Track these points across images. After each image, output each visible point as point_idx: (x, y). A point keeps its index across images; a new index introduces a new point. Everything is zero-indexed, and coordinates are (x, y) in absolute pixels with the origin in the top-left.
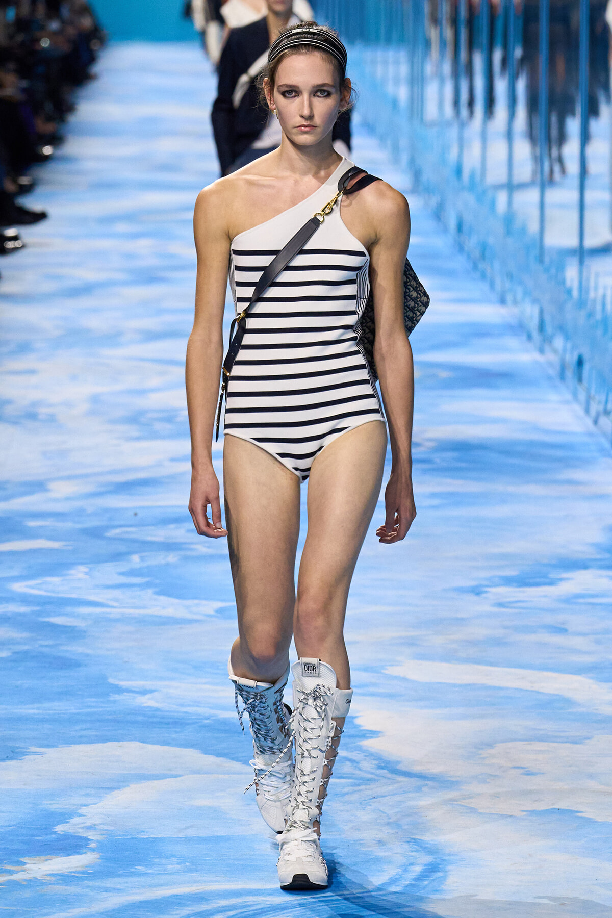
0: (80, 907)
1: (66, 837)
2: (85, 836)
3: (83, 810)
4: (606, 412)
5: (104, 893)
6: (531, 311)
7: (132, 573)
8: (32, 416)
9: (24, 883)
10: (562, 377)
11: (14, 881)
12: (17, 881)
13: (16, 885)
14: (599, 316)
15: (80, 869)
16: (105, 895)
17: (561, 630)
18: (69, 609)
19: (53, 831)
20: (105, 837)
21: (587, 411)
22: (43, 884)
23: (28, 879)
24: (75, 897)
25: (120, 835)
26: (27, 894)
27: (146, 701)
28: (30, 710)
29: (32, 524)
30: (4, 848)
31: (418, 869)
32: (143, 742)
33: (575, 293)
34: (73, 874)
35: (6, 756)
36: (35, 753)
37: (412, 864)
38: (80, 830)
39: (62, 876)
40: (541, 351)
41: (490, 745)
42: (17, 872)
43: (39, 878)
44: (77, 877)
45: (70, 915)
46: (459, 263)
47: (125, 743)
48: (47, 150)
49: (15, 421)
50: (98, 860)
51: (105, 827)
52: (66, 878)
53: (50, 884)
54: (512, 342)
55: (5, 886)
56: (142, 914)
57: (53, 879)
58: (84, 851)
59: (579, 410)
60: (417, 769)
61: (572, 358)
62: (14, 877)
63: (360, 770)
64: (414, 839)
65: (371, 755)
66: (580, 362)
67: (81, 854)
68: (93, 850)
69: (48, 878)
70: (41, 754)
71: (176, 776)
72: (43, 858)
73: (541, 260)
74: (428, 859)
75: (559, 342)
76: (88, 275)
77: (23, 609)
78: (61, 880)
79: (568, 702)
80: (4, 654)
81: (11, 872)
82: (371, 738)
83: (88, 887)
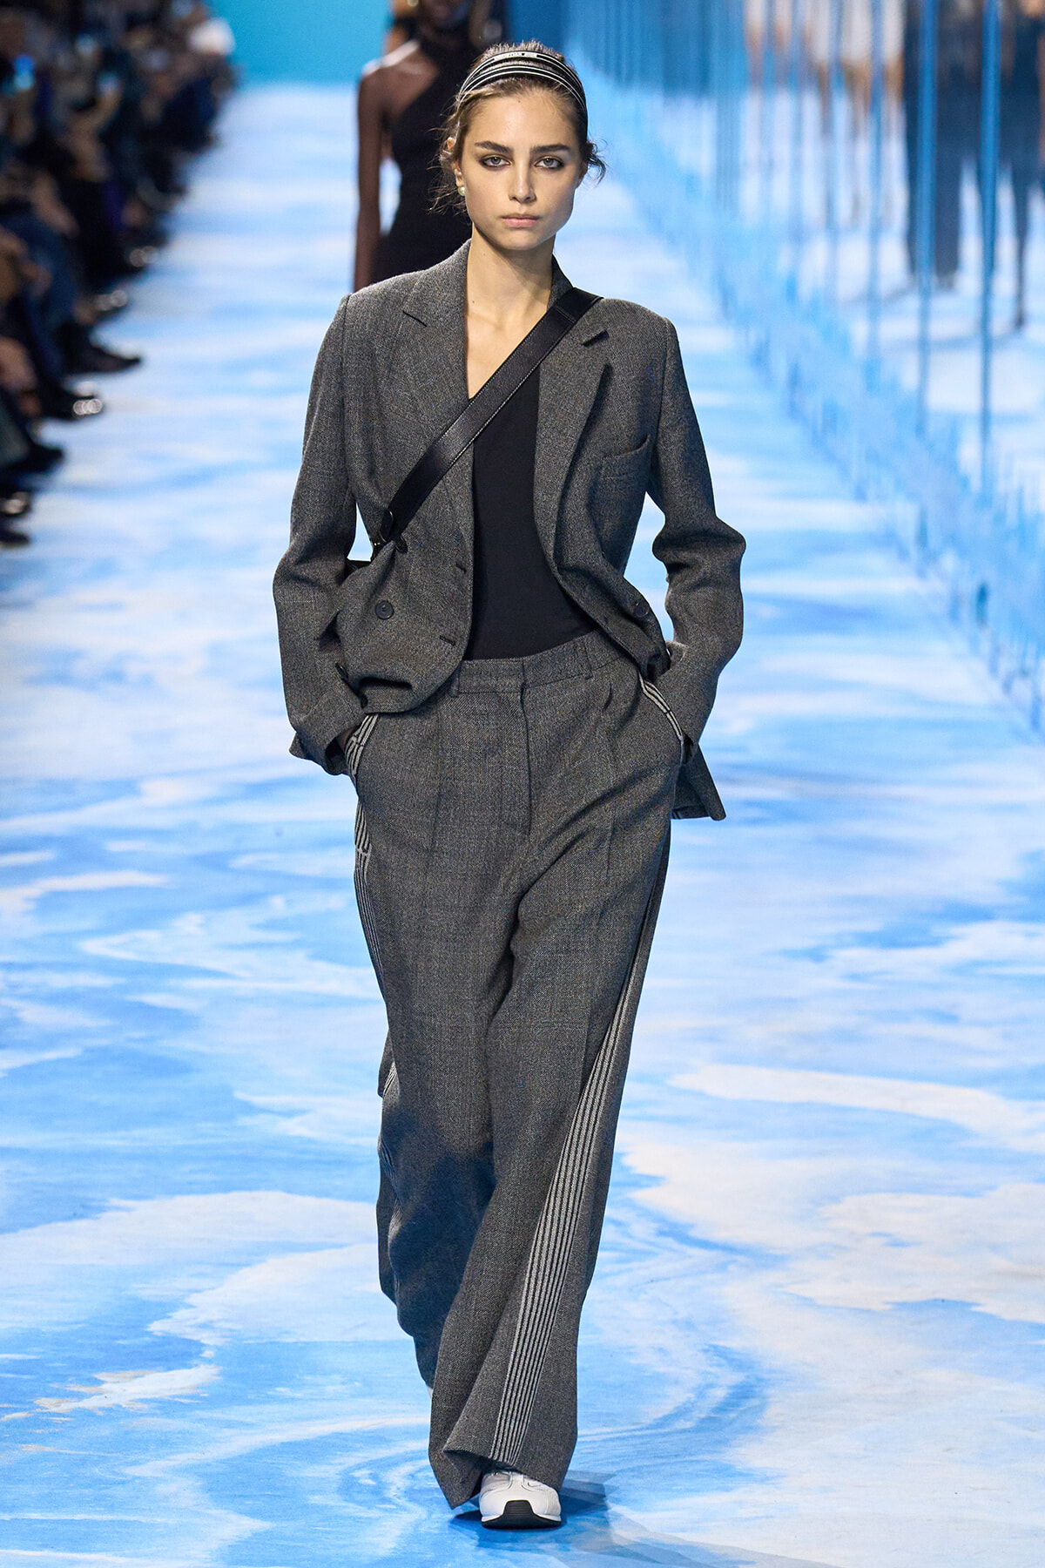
0: (188, 1451)
1: (167, 1340)
2: (195, 1338)
3: (194, 1299)
4: (1024, 673)
5: (225, 1429)
6: (904, 514)
7: (271, 925)
8: (115, 676)
9: (100, 1413)
10: (954, 614)
11: (84, 1409)
12: (88, 1410)
13: (89, 1415)
14: (1012, 519)
15: (190, 1392)
16: (227, 1432)
17: (947, 1017)
18: (172, 982)
19: (146, 1332)
20: (229, 1340)
21: (993, 669)
22: (128, 1414)
23: (106, 1407)
24: (180, 1436)
25: (250, 1338)
26: (105, 1431)
27: (295, 1128)
28: (112, 1141)
29: (116, 846)
30: (70, 1358)
31: (720, 1394)
32: (290, 1192)
33: (976, 484)
34: (177, 1399)
35: (72, 1213)
36: (118, 1208)
37: (710, 1386)
38: (188, 1330)
39: (160, 1402)
40: (921, 574)
41: (836, 1199)
42: (91, 1395)
43: (124, 1406)
44: (182, 1403)
45: (172, 1463)
46: (790, 435)
47: (261, 1194)
48: (139, 256)
49: (90, 685)
50: (218, 1378)
51: (229, 1325)
52: (167, 1406)
53: (142, 1415)
54: (876, 561)
55: (71, 1417)
56: (285, 1462)
57: (146, 1406)
58: (195, 1362)
59: (980, 667)
60: (720, 1236)
61: (969, 588)
62: (86, 1404)
63: (630, 1236)
64: (715, 1347)
65: (645, 1213)
66: (983, 594)
67: (190, 1367)
68: (209, 1361)
69: (139, 1406)
70: (128, 1210)
71: (341, 1246)
72: (131, 1373)
73: (920, 429)
74: (736, 1378)
75: (949, 562)
76: (204, 453)
77: (101, 981)
78: (159, 1409)
79: (959, 1131)
80: (70, 1052)
81: (80, 1396)
82: (648, 1186)
83: (201, 1420)
